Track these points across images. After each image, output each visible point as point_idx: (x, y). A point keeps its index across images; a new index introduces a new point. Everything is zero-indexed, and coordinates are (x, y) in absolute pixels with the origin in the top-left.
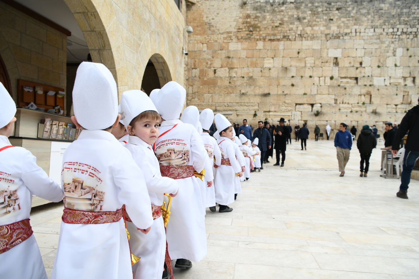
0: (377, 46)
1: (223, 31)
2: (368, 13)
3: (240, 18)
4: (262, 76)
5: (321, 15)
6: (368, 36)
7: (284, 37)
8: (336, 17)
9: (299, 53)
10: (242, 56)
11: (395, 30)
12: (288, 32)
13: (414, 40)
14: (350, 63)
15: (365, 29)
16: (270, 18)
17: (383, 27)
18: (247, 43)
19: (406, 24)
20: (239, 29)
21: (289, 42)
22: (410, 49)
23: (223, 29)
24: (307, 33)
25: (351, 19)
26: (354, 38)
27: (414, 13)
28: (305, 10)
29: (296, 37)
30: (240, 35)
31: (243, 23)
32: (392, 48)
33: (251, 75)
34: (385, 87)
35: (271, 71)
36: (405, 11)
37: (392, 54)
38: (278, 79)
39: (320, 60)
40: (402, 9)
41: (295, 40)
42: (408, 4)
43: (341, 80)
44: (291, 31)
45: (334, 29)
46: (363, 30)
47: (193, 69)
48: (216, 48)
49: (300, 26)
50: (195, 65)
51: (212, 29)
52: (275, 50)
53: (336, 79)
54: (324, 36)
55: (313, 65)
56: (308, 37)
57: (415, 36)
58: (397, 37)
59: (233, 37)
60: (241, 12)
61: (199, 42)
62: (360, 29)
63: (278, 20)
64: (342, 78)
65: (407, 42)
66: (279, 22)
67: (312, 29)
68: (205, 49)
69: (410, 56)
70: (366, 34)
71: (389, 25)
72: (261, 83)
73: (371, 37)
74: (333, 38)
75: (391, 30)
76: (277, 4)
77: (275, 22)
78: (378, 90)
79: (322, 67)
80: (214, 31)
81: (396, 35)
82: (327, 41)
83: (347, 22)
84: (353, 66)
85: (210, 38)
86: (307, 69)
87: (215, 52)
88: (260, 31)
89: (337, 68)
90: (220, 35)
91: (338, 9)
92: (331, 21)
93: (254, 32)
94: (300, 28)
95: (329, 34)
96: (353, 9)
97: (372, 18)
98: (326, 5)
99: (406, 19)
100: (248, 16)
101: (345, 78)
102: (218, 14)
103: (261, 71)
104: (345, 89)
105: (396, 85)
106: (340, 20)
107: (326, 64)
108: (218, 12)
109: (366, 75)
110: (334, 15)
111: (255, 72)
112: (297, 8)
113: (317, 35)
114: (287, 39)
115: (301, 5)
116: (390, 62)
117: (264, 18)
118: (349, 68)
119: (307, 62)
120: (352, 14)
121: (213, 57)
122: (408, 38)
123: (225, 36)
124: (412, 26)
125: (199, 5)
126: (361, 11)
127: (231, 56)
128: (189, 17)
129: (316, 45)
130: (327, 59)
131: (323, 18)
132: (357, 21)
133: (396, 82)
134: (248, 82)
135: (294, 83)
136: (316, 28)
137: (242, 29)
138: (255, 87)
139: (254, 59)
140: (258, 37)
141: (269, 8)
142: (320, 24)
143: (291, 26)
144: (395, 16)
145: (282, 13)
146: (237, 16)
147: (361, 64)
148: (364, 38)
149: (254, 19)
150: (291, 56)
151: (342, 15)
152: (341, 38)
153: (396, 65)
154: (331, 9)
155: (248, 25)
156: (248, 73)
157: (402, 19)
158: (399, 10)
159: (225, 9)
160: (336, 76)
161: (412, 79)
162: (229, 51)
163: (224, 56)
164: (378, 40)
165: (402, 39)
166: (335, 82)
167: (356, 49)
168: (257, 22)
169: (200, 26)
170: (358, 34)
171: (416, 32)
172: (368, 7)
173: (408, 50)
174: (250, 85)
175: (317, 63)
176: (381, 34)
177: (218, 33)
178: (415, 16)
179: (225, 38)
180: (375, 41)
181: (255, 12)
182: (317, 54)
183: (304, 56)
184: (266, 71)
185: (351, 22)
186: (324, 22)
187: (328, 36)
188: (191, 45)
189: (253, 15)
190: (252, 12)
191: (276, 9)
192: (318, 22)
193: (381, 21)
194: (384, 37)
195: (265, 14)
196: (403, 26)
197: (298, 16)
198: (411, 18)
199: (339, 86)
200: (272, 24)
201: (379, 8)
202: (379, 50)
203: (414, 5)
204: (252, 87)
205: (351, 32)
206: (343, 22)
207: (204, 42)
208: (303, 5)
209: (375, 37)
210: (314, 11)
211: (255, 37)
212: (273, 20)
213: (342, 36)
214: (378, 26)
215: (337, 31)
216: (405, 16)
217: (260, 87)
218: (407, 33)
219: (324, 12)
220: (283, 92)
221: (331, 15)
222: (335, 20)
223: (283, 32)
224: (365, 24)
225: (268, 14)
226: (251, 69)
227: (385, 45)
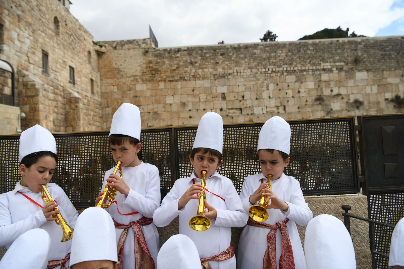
0: (254, 83)
1: (130, 75)
2: (245, 57)
3: (144, 63)
4: (165, 111)
5: (209, 60)
6: (246, 75)
7: (181, 78)
8: (221, 61)
9: (193, 90)
10: (147, 95)
11: (267, 70)
12: (184, 74)
13: (282, 77)
14: (235, 97)
15: (244, 70)
16: (168, 63)
17: (258, 67)
18: (151, 84)
19: (275, 65)
20: (144, 73)
21: (185, 82)
22: (279, 84)
23: (130, 73)
24: (199, 75)
25: (232, 62)
26: (236, 77)
27: (279, 56)
28: (196, 56)
29: (190, 78)
30: (144, 78)
31: (147, 68)
32: (265, 84)
33: (156, 110)
34: (263, 115)
35: (172, 106)
36: (272, 54)
37: (266, 89)
38: (178, 112)
39: (211, 95)
40: (270, 53)
41: (190, 80)
42: (274, 49)
43: (229, 111)
44: (186, 73)
45: (220, 70)
46: (242, 71)
47: (106, 107)
48: (125, 89)
49: (193, 69)
50: (107, 104)
51: (121, 73)
52: (174, 89)
53: (225, 111)
54: (212, 76)
55: (205, 100)
56: (200, 77)
57: (282, 74)
58: (269, 75)
59: (139, 80)
60: (144, 59)
61: (110, 84)
62: (240, 70)
63: (175, 64)
64: (229, 109)
65: (277, 79)
66: (176, 66)
67: (203, 71)
68: (116, 90)
69: (280, 90)
70: (245, 74)
71: (261, 66)
72: (165, 117)
73: (249, 76)
74: (220, 77)
75: (263, 70)
76: (173, 52)
77: (173, 66)
78: (258, 117)
79: (213, 101)
80: (122, 75)
81: (268, 73)
82: (215, 80)
83: (229, 65)
84: (237, 100)
85: (119, 81)
86: (201, 104)
87: (124, 92)
88: (161, 73)
89: (225, 102)
90: (127, 78)
91: (222, 55)
92: (217, 64)
93: (156, 75)
94: (193, 70)
95: (216, 75)
96: (234, 54)
97: (249, 61)
98: (212, 51)
99: (274, 61)
100: (150, 62)
101: (232, 109)
102: (125, 61)
103: (164, 107)
104: (232, 118)
105: (272, 113)
106: (224, 63)
107: (217, 99)
108: (125, 59)
109: (248, 106)
110: (219, 59)
111: (159, 108)
112: (190, 55)
113: (207, 76)
114: (184, 80)
115: (193, 52)
116: (265, 95)
117: (164, 63)
118: (234, 101)
119: (201, 98)
120: (233, 59)
121: (123, 97)
122: (277, 76)
123: (132, 78)
124: (279, 66)
125: (109, 54)
126: (240, 55)
127: (138, 95)
128: (101, 64)
129: (206, 84)
130: (216, 94)
131: (211, 62)
132: (237, 64)
133: (271, 111)
134: (153, 116)
135: (192, 116)
136: (206, 70)
137: (146, 73)
138: (160, 120)
139: (158, 97)
140: (159, 79)
141: (167, 55)
142: (209, 67)
143: (186, 69)
144: (266, 59)
145: (178, 59)
146: (141, 62)
147: (243, 97)
148: (244, 77)
149: (155, 64)
150: (188, 93)
151: (225, 59)
152: (226, 77)
153: (270, 97)
154: (217, 55)
155: (151, 69)
156: (153, 109)
157: (271, 61)
158: (268, 54)
159: (131, 57)
160: (224, 107)
161: (283, 107)
162: (136, 91)
163: (132, 96)
164: (255, 78)
165: (272, 77)
166: (224, 113)
167: (239, 86)
168: (158, 67)
169: (111, 71)
170: (239, 74)
171: (282, 71)
172: (245, 53)
173: (277, 85)
174: (156, 119)
175: (209, 98)
176: (257, 73)
177: (126, 76)
178: (280, 58)
179: (132, 81)
180: (252, 79)
181: (156, 58)
182: (208, 91)
183: (198, 93)
184: (168, 106)
185: (233, 64)
186: (212, 65)
187: (216, 76)
188: (103, 88)
189: (154, 61)
190: (154, 59)
191: (173, 56)
192: (207, 65)
193: (256, 63)
194: (259, 76)
195: (164, 60)
196: (272, 67)
197: (191, 61)
198: (277, 60)
199: (227, 116)
200: (171, 68)
201: (253, 53)
202: (256, 86)
203: (279, 50)
204: (158, 121)
205: (234, 73)
206: (227, 65)
207: (115, 85)
208: (195, 52)
209: (252, 76)
210: (203, 57)
211: (158, 79)
212: (171, 65)
213: (227, 76)
214: (254, 67)
215: (223, 72)
216: (273, 59)
217: (164, 120)
218: (276, 72)
219: (211, 57)
220: (183, 123)
221: (216, 59)
222: (220, 63)
223: (179, 74)
224: (244, 66)
225: (166, 60)
226: (155, 106)
227: (260, 82)
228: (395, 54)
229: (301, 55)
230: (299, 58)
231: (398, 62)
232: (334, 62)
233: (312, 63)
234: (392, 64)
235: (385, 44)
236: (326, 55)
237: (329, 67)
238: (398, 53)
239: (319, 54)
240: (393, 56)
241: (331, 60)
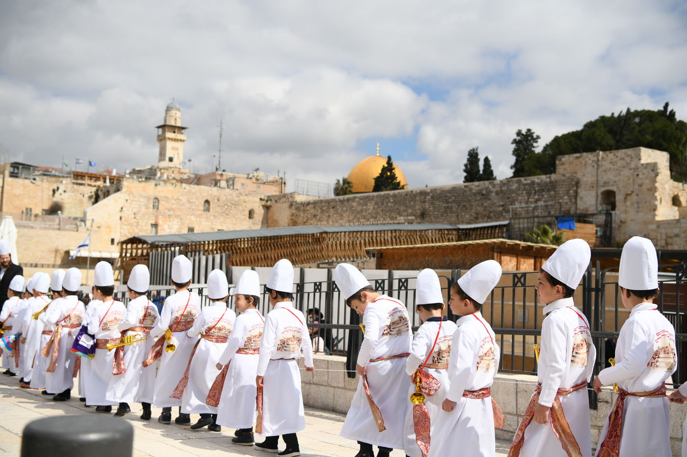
228: (457, 207)
229: (384, 208)
230: (382, 211)
231: (458, 216)
232: (407, 216)
233: (390, 216)
234: (453, 219)
235: (449, 195)
236: (402, 208)
237: (403, 221)
238: (459, 206)
239: (397, 206)
240: (454, 209)
241: (405, 213)
